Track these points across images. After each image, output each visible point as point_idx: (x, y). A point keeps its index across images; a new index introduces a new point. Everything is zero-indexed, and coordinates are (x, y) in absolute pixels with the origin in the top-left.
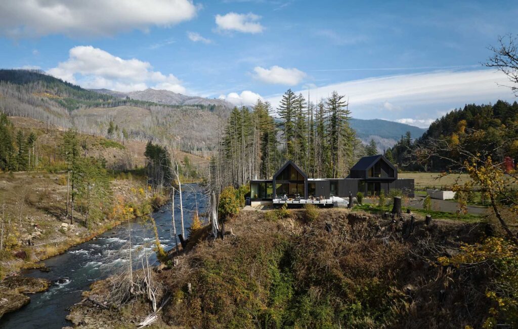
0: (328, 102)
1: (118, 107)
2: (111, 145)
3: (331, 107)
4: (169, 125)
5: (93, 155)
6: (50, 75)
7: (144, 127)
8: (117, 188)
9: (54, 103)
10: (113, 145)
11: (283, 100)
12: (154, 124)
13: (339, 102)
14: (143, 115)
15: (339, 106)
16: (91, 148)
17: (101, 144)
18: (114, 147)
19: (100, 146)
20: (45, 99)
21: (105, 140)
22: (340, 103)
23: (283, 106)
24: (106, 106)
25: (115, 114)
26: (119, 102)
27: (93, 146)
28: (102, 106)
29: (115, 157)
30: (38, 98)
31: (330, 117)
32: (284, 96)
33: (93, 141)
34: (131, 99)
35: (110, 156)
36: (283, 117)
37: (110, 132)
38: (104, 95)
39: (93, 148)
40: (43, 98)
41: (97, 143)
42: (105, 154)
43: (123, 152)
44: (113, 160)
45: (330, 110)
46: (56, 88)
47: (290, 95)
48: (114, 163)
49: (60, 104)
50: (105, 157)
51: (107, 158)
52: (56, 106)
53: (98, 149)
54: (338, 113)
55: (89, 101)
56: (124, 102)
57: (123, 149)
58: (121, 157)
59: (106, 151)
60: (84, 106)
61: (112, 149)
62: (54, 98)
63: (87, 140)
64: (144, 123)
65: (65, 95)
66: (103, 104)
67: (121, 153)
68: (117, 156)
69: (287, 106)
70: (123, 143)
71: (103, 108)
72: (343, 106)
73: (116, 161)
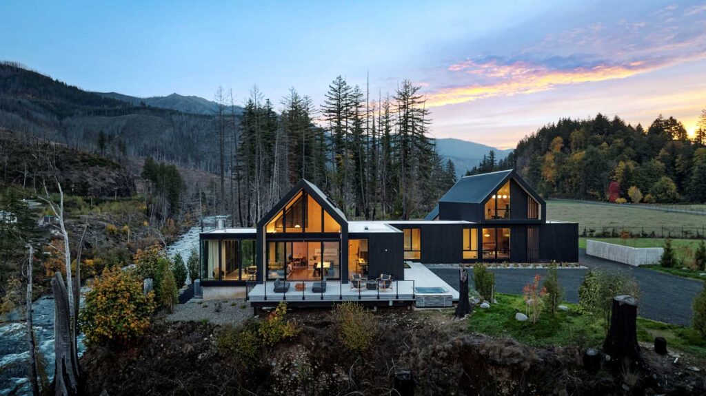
0: (397, 96)
1: (129, 115)
2: (99, 164)
3: (402, 104)
4: (197, 139)
5: (69, 178)
6: (34, 71)
7: (162, 141)
9: (38, 108)
10: (102, 163)
11: (329, 92)
12: (176, 139)
13: (414, 96)
14: (162, 126)
15: (413, 102)
16: (67, 167)
17: (83, 161)
18: (102, 165)
19: (82, 164)
20: (24, 101)
21: (89, 156)
22: (415, 98)
23: (330, 101)
24: (112, 113)
25: (124, 124)
26: (129, 109)
27: (71, 164)
28: (106, 113)
29: (103, 179)
30: (13, 101)
31: (400, 120)
32: (330, 86)
33: (70, 157)
34: (147, 104)
35: (96, 178)
36: (330, 119)
37: (102, 146)
38: (111, 100)
39: (70, 166)
40: (22, 101)
41: (76, 160)
42: (88, 175)
43: (117, 173)
44: (101, 183)
45: (400, 108)
46: (42, 88)
47: (340, 86)
48: (102, 188)
49: (47, 109)
50: (88, 180)
51: (90, 181)
52: (40, 112)
53: (77, 169)
54: (411, 113)
55: (88, 106)
56: (137, 108)
57: (117, 169)
58: (114, 180)
59: (90, 172)
60: (80, 113)
61: (100, 168)
62: (39, 100)
63: (60, 155)
64: (163, 136)
65: (54, 98)
66: (109, 111)
67: (113, 175)
68: (107, 179)
69: (335, 102)
70: (119, 160)
71: (108, 115)
72: (419, 103)
73: (106, 186)
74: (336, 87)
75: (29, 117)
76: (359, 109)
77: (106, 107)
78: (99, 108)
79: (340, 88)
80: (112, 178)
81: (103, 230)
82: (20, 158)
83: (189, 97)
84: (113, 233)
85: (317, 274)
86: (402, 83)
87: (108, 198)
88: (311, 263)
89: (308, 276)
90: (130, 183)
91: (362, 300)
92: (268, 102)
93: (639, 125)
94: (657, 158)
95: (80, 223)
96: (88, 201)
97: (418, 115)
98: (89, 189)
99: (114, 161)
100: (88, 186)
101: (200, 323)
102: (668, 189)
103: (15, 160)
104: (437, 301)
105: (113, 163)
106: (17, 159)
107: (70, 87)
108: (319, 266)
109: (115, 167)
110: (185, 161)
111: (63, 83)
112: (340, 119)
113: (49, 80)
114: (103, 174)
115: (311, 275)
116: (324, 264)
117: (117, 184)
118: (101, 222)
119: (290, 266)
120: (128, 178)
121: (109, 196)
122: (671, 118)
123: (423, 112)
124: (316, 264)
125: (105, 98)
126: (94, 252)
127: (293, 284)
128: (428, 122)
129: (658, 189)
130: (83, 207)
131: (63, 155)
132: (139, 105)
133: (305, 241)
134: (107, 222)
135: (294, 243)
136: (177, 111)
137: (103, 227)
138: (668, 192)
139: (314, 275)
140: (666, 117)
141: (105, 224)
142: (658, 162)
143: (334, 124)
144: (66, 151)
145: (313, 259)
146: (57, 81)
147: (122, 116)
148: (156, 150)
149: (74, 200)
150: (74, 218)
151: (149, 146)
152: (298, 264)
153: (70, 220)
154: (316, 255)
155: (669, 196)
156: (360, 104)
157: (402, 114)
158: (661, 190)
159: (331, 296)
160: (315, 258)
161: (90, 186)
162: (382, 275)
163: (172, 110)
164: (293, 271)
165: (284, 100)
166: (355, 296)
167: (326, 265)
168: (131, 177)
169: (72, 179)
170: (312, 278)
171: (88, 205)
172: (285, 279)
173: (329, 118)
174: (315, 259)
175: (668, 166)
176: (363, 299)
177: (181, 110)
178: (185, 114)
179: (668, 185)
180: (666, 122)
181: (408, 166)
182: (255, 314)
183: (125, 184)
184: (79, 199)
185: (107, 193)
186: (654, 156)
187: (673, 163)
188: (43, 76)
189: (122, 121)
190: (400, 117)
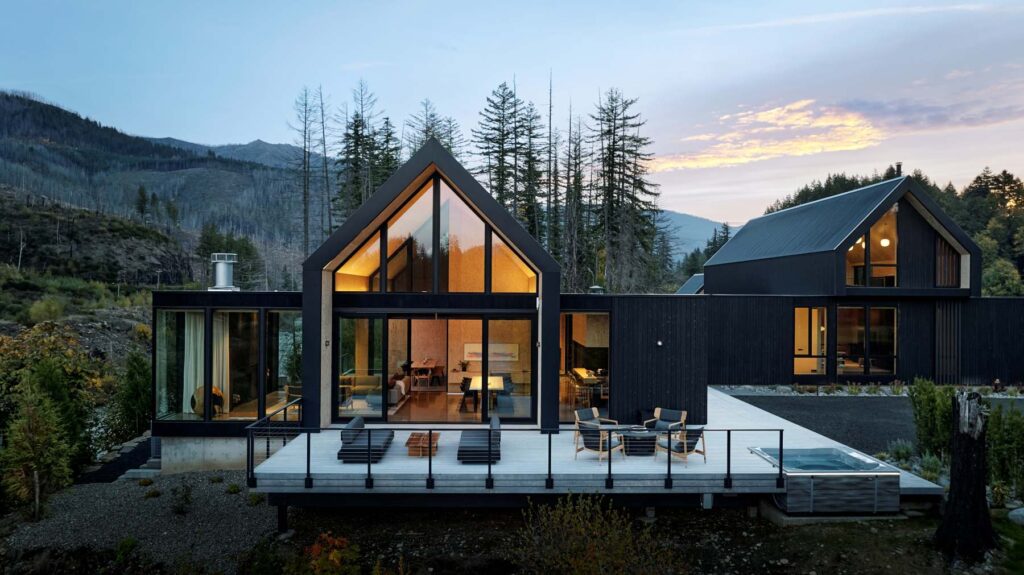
0: (597, 115)
1: (190, 170)
2: (136, 235)
5: (89, 255)
6: (55, 105)
7: (238, 207)
8: (99, 325)
9: (58, 158)
10: (141, 233)
11: (486, 110)
12: (259, 205)
13: (624, 115)
14: (238, 186)
16: (87, 240)
17: (111, 230)
18: (141, 237)
19: (109, 235)
20: (38, 148)
21: (121, 223)
23: (487, 124)
24: (166, 166)
25: (183, 182)
26: (192, 160)
27: (92, 235)
28: (157, 167)
29: (142, 258)
30: (22, 147)
31: (603, 154)
32: (488, 99)
33: (93, 224)
34: (217, 155)
35: (129, 256)
36: (488, 154)
37: (142, 210)
38: (164, 147)
39: (91, 238)
40: (35, 147)
41: (101, 228)
42: (119, 251)
43: (162, 248)
44: (137, 264)
45: (602, 135)
46: (65, 129)
47: (505, 100)
48: (139, 271)
49: (72, 160)
50: (118, 258)
51: (122, 260)
52: (62, 165)
53: (102, 242)
54: (621, 143)
55: (131, 156)
56: (202, 160)
57: (164, 243)
58: (157, 258)
59: (121, 247)
60: (119, 165)
61: (137, 241)
62: (59, 147)
63: (76, 221)
64: (239, 200)
65: (83, 144)
66: (161, 164)
67: (158, 251)
68: (147, 257)
69: (496, 125)
70: (168, 231)
71: (160, 170)
72: (633, 126)
73: (145, 268)
74: (497, 100)
75: (45, 172)
76: (534, 140)
77: (157, 157)
78: (147, 159)
79: (504, 102)
80: (155, 256)
81: (129, 333)
82: (14, 226)
83: (279, 146)
84: (145, 337)
85: (470, 407)
86: (606, 94)
87: (147, 286)
88: (455, 378)
89: (446, 410)
90: (183, 266)
91: (616, 491)
92: (387, 123)
93: (950, 185)
94: (984, 232)
95: (92, 320)
96: (114, 290)
97: (632, 146)
98: (119, 273)
99: (160, 232)
100: (116, 267)
101: (111, 554)
102: (1007, 278)
103: (8, 228)
104: (852, 493)
105: (158, 235)
106: (10, 226)
107: (106, 129)
108: (476, 384)
109: (161, 239)
110: (271, 236)
111: (95, 122)
112: (504, 152)
113: (75, 117)
114: (142, 250)
115: (454, 408)
116: (490, 380)
117: (163, 266)
118: (128, 321)
119: (401, 383)
120: (180, 256)
121: (149, 283)
122: (1005, 172)
123: (638, 141)
124: (467, 381)
125: (157, 146)
126: (106, 365)
127: (401, 437)
128: (647, 157)
129: (991, 279)
130: (103, 297)
131: (81, 220)
132: (206, 155)
133: (441, 316)
134: (138, 320)
135: (413, 321)
136: (262, 164)
137: (130, 328)
138: (1007, 283)
139: (463, 408)
140: (996, 172)
141: (135, 323)
142: (987, 239)
143: (494, 162)
144: (87, 215)
145: (459, 368)
146: (87, 120)
147: (181, 171)
148: (228, 221)
149: (91, 288)
150: (85, 313)
151: (218, 216)
152: (424, 382)
153: (76, 316)
154: (466, 359)
155: (1009, 290)
156: (535, 132)
157: (606, 143)
158: (996, 281)
159: (517, 477)
160: (464, 367)
161: (121, 268)
162: (657, 412)
163: (254, 163)
164: (409, 399)
165: (414, 120)
166: (596, 477)
167: (495, 383)
168: (184, 255)
169: (93, 257)
170: (459, 416)
171: (112, 295)
172: (384, 419)
173: (485, 151)
174: (464, 369)
175: (1002, 245)
176: (619, 488)
177: (269, 163)
178: (273, 169)
179: (1006, 273)
180: (996, 179)
181: (616, 229)
182: (283, 528)
183: (175, 267)
184: (101, 286)
185: (148, 280)
186: (979, 229)
187: (1010, 241)
188: (66, 113)
189: (179, 178)
190: (602, 149)
